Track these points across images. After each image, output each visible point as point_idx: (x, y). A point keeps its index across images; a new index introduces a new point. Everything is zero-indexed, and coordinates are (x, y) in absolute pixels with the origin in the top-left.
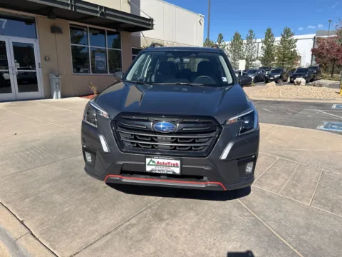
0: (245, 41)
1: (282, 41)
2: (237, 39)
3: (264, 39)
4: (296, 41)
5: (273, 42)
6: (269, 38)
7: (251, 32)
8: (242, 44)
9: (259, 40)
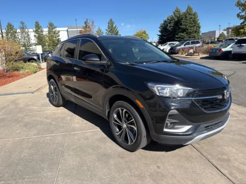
0: (18, 31)
1: (49, 32)
2: (11, 29)
3: (34, 29)
4: (59, 31)
5: (42, 31)
6: (39, 28)
7: (22, 23)
8: (16, 32)
9: (31, 30)
